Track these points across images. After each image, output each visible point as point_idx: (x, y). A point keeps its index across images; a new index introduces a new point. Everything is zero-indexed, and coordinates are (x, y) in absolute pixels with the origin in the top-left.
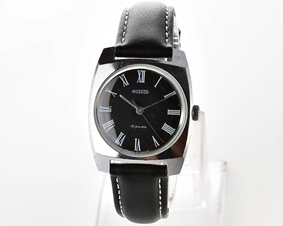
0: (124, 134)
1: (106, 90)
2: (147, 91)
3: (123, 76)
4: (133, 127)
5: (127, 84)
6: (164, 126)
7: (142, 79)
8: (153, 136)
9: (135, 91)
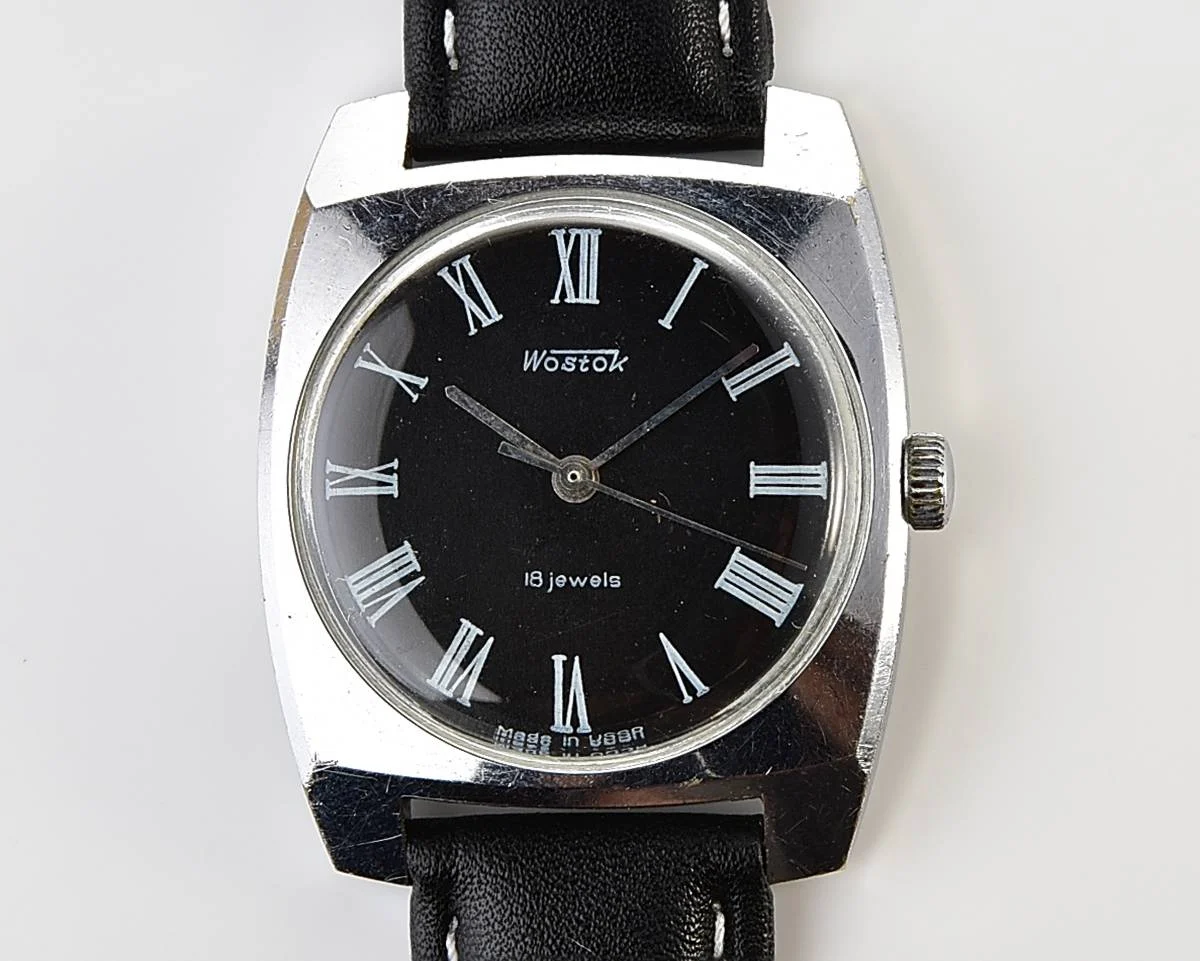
0: (481, 633)
1: (361, 363)
2: (616, 353)
3: (461, 266)
4: (537, 582)
5: (490, 317)
6: (728, 567)
7: (583, 279)
8: (662, 636)
9: (539, 355)
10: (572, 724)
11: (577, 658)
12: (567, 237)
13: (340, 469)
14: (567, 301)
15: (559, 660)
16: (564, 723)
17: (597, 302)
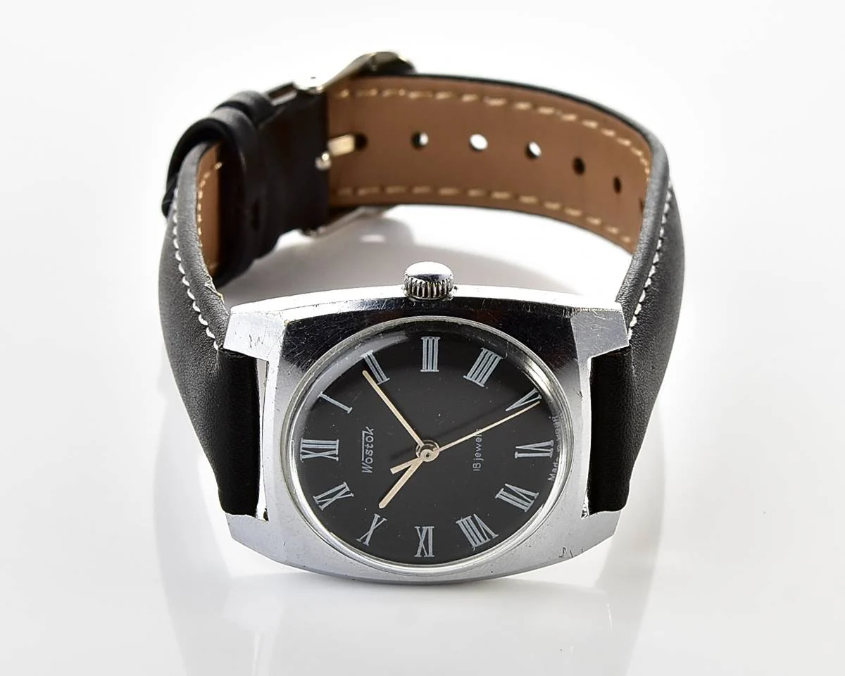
1: (367, 542)
2: (364, 432)
3: (318, 500)
4: (478, 466)
5: (345, 488)
7: (326, 447)
9: (364, 466)
10: (549, 449)
11: (517, 447)
12: (304, 454)
13: (419, 551)
14: (337, 453)
15: (517, 455)
16: (549, 452)
17: (338, 441)
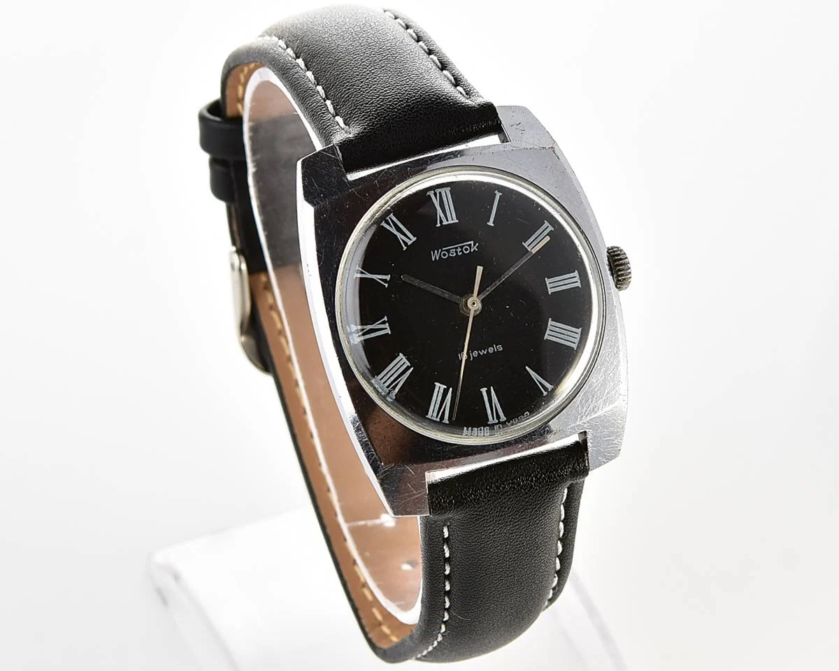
0: (446, 387)
1: (357, 275)
2: (472, 242)
3: (390, 218)
5: (411, 240)
6: (548, 329)
7: (448, 212)
8: (527, 367)
9: (438, 252)
10: (497, 419)
11: (492, 388)
12: (435, 194)
13: (360, 327)
14: (444, 224)
15: (484, 390)
16: (493, 418)
17: (457, 221)
